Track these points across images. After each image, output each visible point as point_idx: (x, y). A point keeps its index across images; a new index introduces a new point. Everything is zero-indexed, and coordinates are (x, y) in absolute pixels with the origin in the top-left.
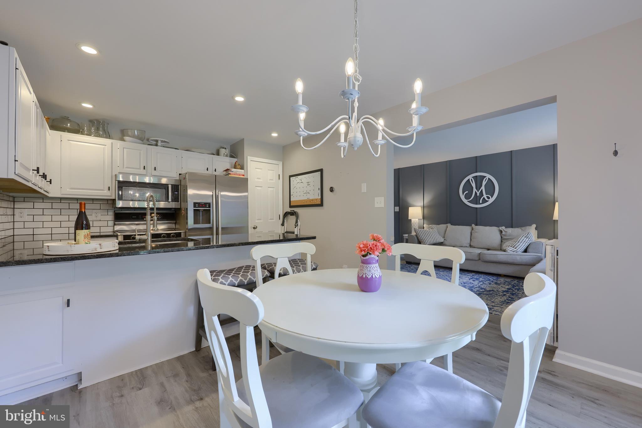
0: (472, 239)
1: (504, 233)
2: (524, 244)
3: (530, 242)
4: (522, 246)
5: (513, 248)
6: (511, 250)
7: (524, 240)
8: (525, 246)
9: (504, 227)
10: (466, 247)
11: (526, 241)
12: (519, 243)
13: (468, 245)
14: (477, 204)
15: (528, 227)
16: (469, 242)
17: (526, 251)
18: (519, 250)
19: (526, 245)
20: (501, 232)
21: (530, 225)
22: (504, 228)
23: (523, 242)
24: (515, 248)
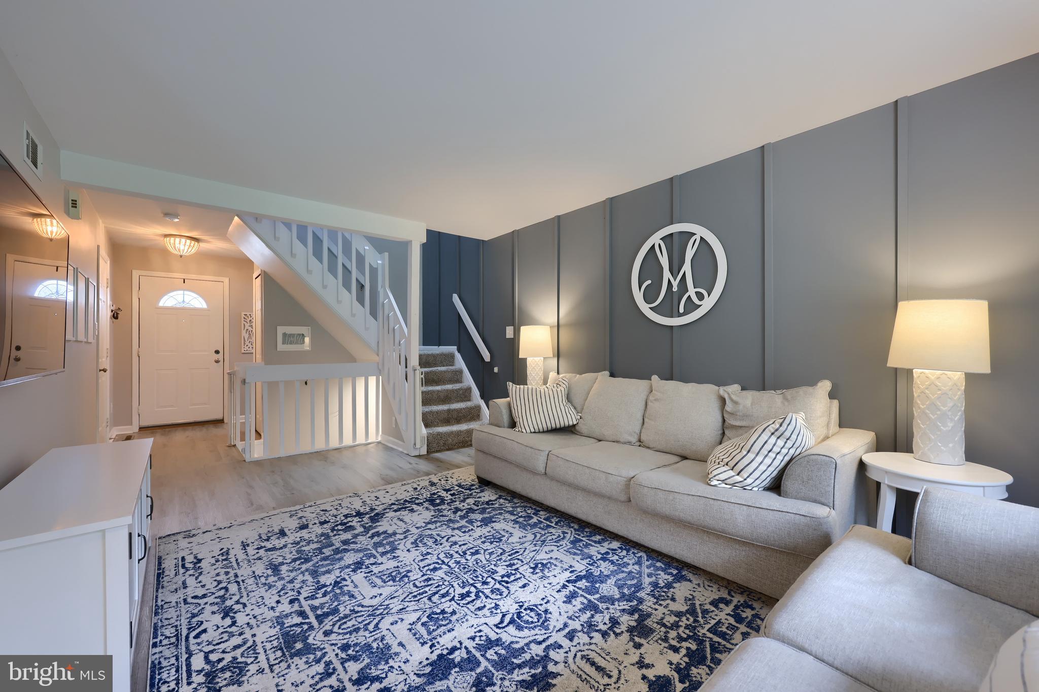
0: (646, 420)
1: (729, 407)
2: (768, 461)
3: (792, 451)
4: (762, 467)
5: (731, 473)
6: (722, 477)
7: (768, 447)
8: (771, 469)
9: (736, 385)
10: (630, 443)
11: (776, 449)
12: (751, 456)
13: (634, 439)
14: (671, 316)
15: (802, 390)
16: (637, 429)
17: (776, 486)
18: (749, 481)
19: (777, 463)
20: (723, 401)
21: (812, 383)
22: (736, 387)
23: (764, 451)
24: (738, 474)
